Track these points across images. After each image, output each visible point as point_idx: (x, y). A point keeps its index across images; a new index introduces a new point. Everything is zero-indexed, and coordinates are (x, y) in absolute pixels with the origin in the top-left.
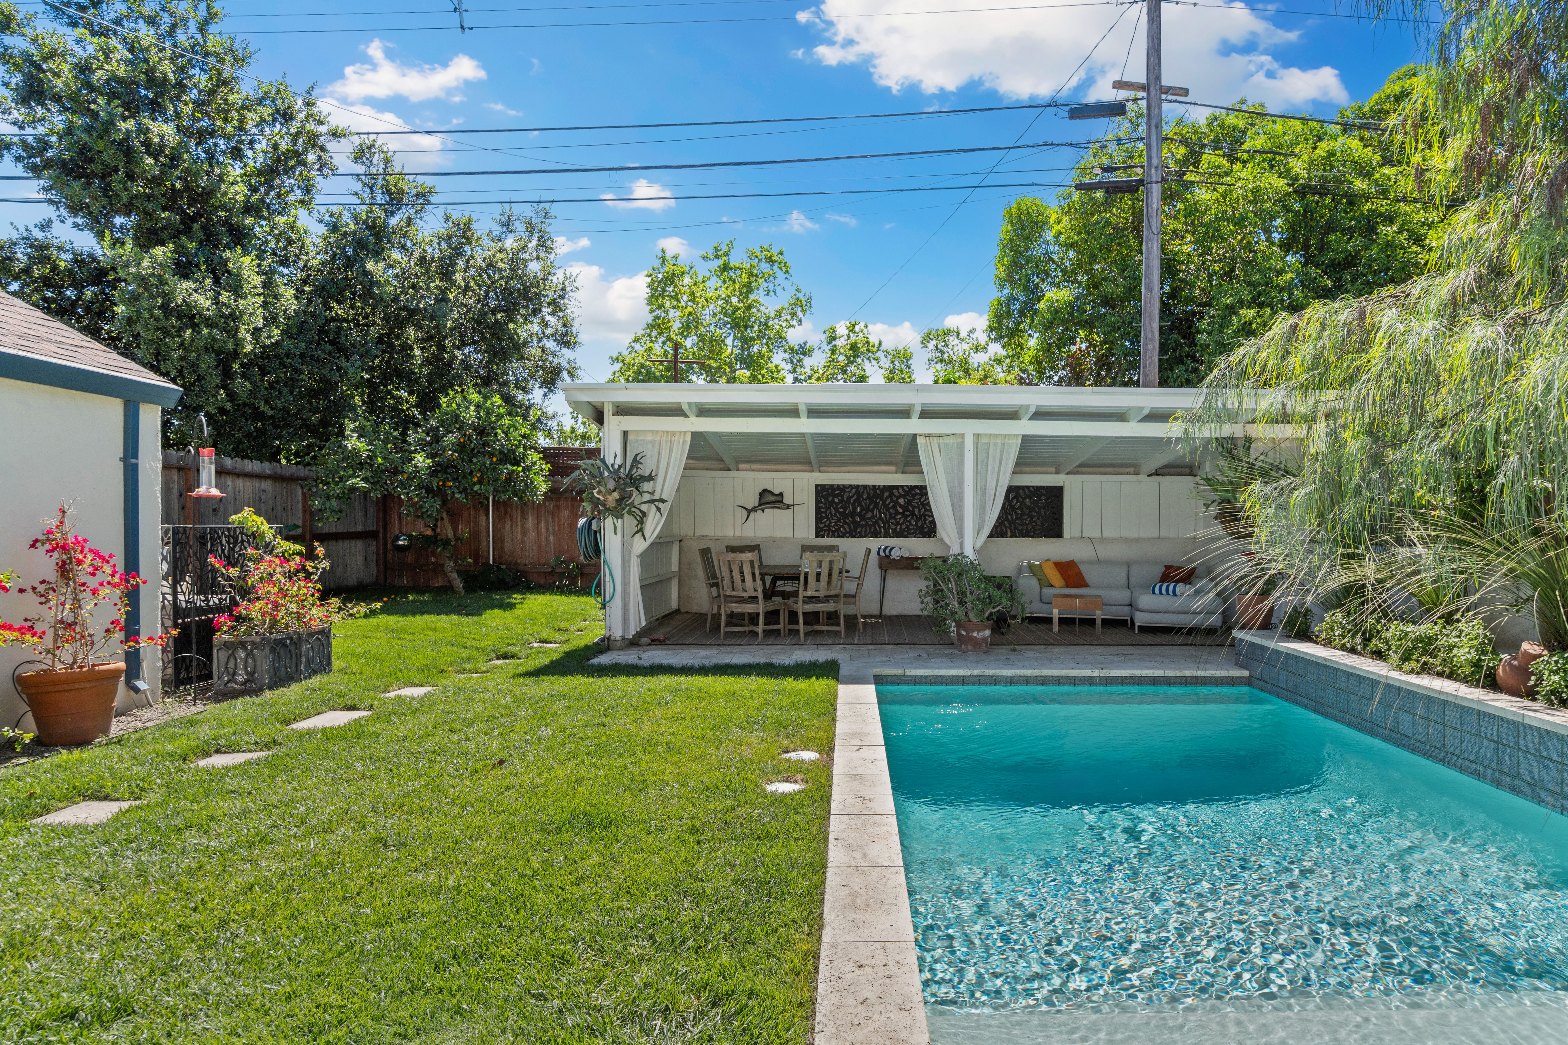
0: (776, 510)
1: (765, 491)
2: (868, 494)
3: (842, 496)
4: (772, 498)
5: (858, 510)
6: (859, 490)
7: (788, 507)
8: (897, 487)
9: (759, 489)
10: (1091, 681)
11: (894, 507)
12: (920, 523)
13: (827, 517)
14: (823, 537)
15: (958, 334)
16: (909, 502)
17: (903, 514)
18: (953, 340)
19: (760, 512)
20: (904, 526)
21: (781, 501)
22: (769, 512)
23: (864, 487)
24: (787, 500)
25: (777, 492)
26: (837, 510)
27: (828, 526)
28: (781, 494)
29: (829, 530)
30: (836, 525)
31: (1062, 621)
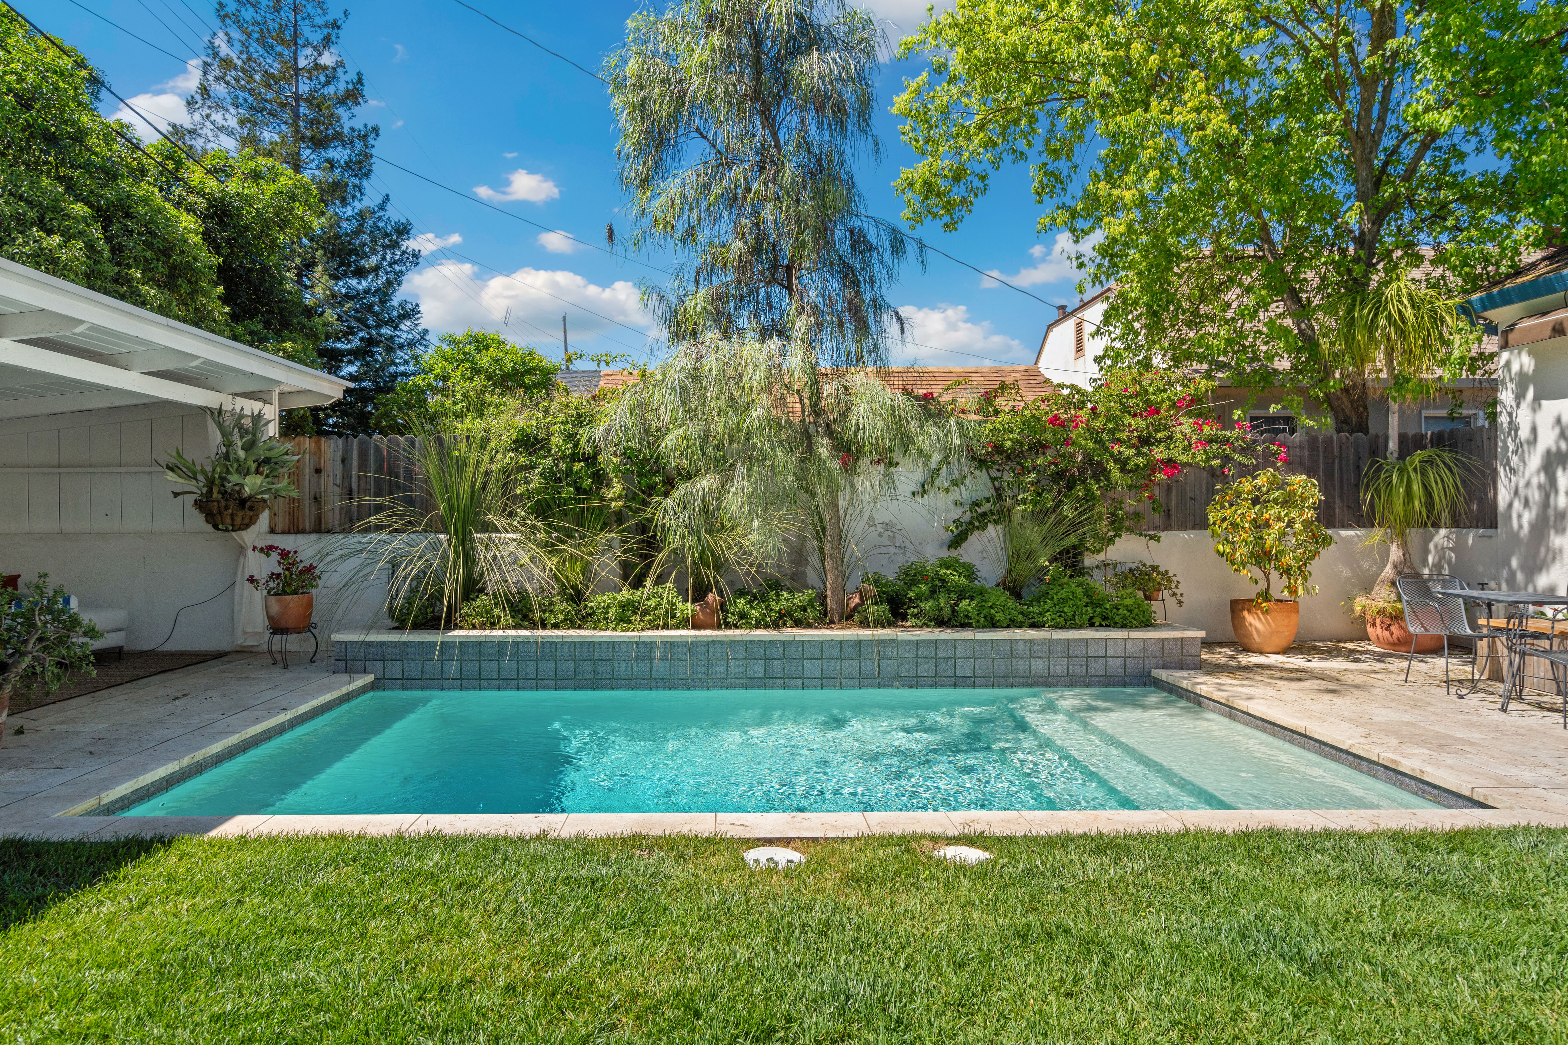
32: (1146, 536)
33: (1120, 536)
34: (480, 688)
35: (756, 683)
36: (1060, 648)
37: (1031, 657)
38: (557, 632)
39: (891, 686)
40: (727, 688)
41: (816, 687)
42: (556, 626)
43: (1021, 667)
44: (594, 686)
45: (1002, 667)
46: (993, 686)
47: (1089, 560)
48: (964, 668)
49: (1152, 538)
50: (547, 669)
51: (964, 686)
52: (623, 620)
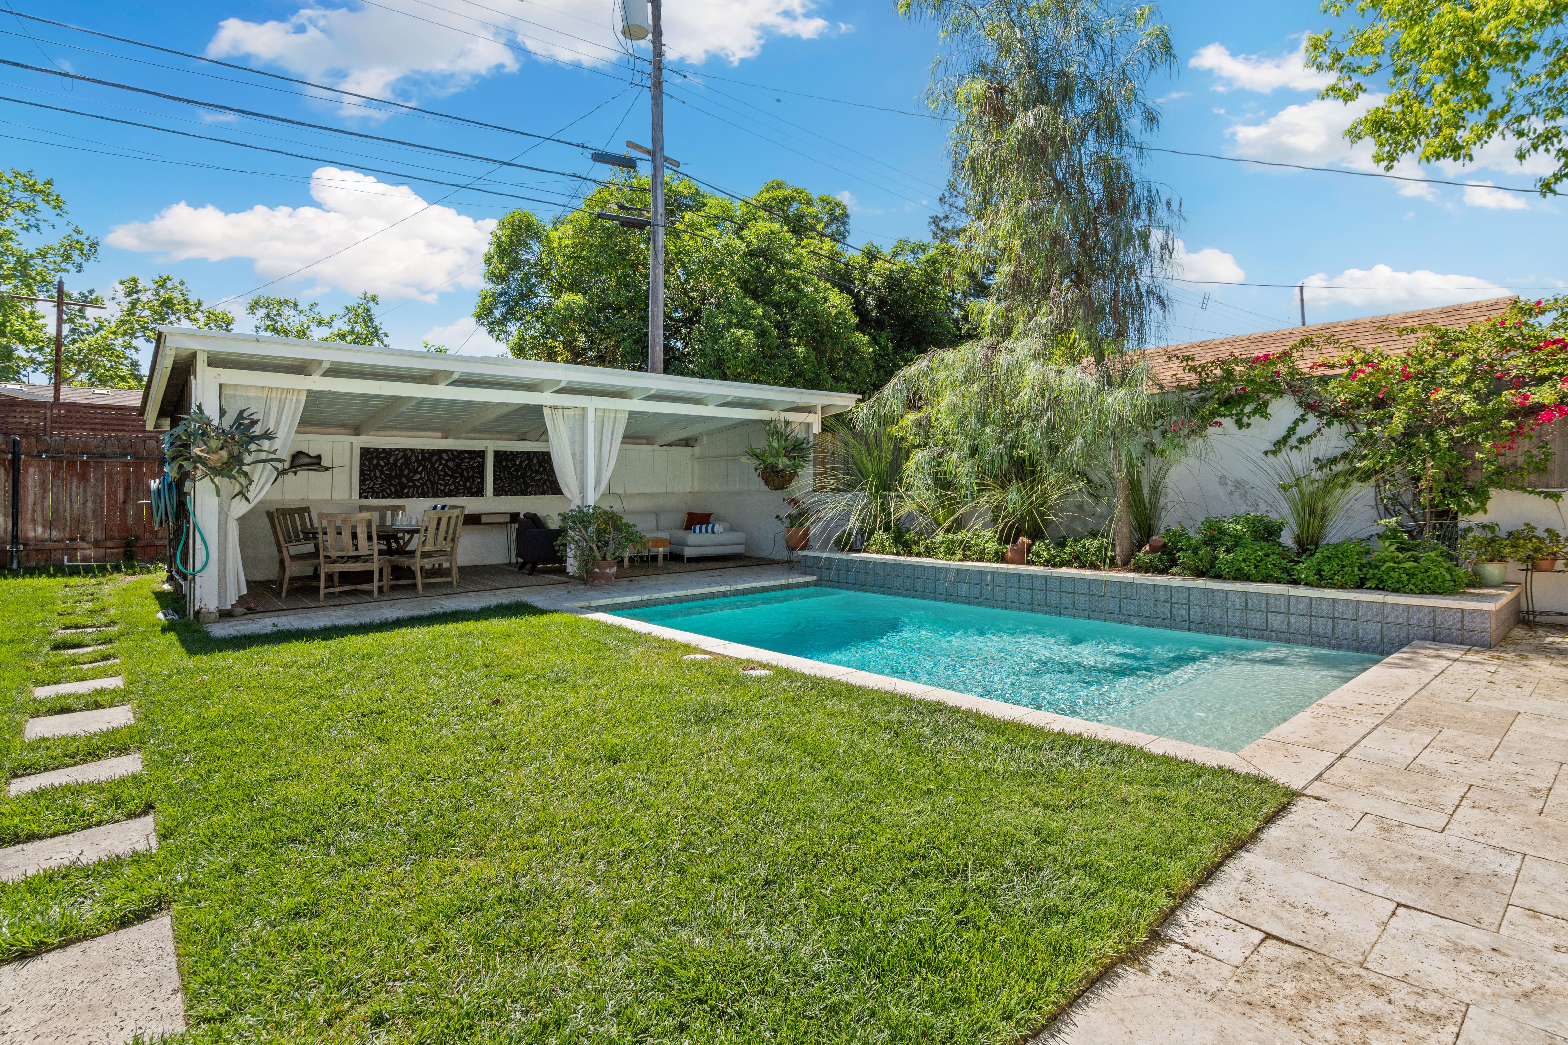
0: (311, 473)
1: (300, 453)
2: (417, 457)
3: (388, 460)
4: (306, 460)
5: (406, 472)
6: (407, 454)
7: (327, 469)
8: (446, 451)
9: (293, 451)
10: (724, 595)
11: (443, 470)
12: (468, 485)
13: (371, 479)
14: (366, 497)
15: (296, 305)
16: (459, 465)
17: (452, 476)
18: (286, 311)
19: (291, 475)
20: (452, 487)
21: (319, 464)
22: (302, 475)
23: (412, 451)
24: (324, 463)
25: (313, 454)
26: (382, 472)
27: (372, 488)
28: (319, 457)
29: (373, 491)
30: (381, 486)
31: (665, 556)
34: (865, 591)
35: (1026, 607)
36: (1300, 606)
37: (1267, 611)
38: (918, 559)
39: (1130, 623)
40: (1006, 608)
41: (1070, 616)
42: (918, 555)
43: (1257, 620)
44: (925, 598)
45: (1237, 618)
46: (1227, 635)
48: (1198, 614)
50: (899, 582)
51: (1197, 631)
52: (950, 552)
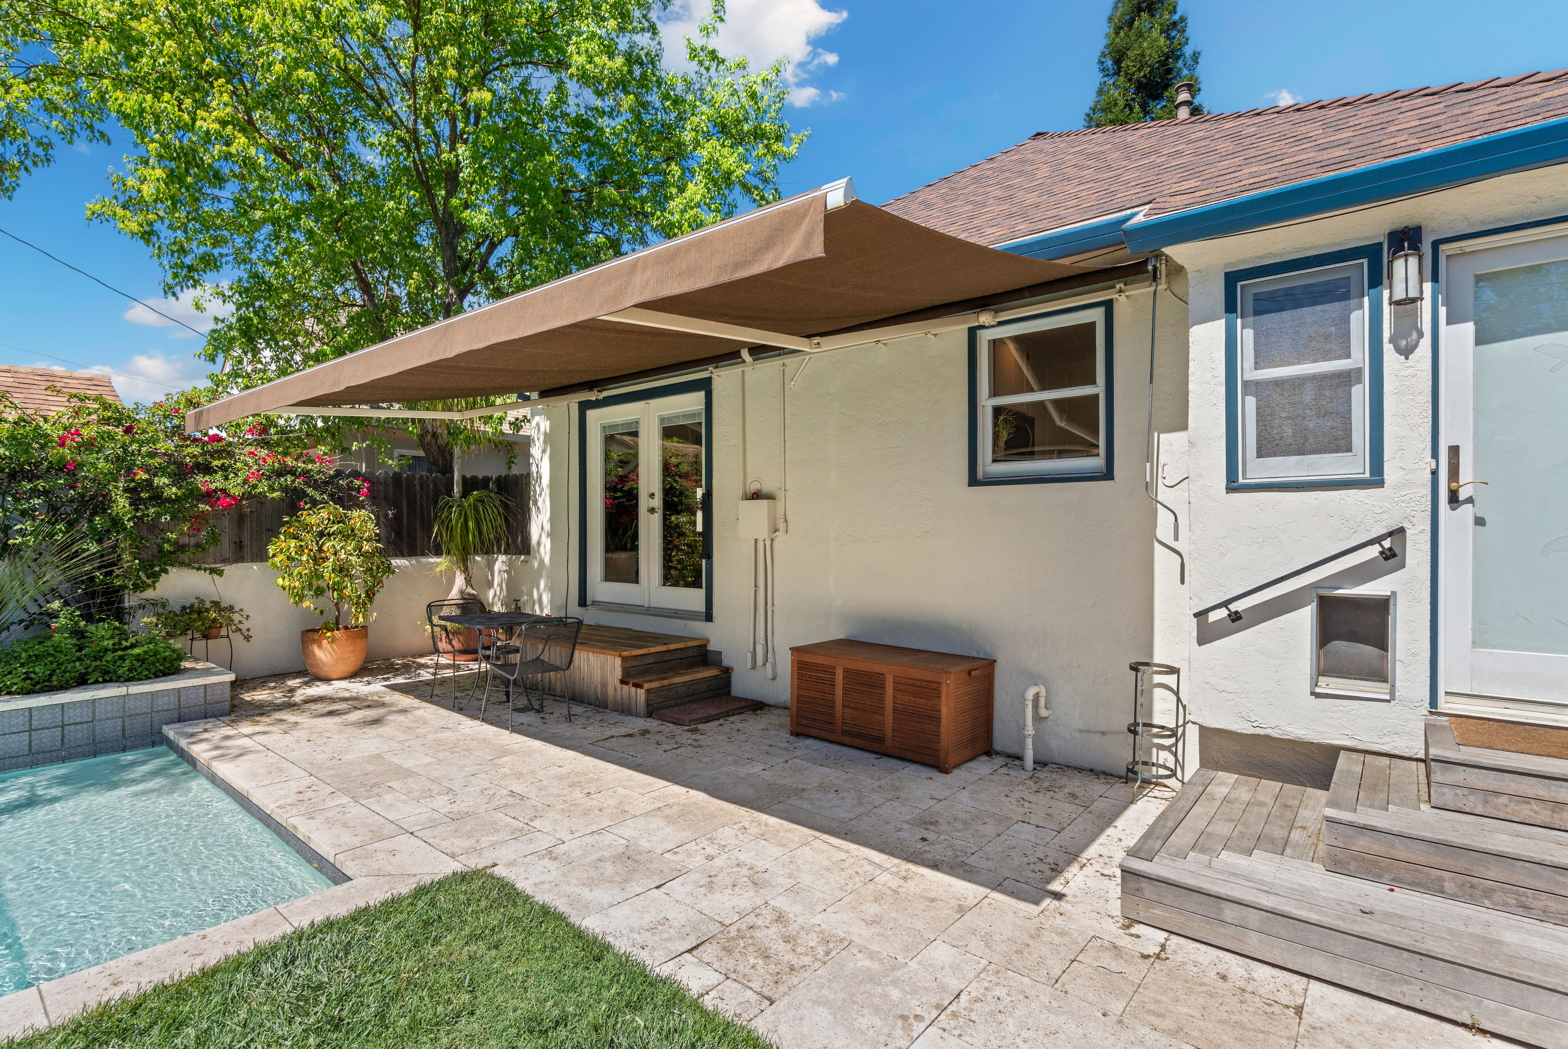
32: (205, 570)
33: (166, 572)
47: (130, 600)
49: (213, 571)
